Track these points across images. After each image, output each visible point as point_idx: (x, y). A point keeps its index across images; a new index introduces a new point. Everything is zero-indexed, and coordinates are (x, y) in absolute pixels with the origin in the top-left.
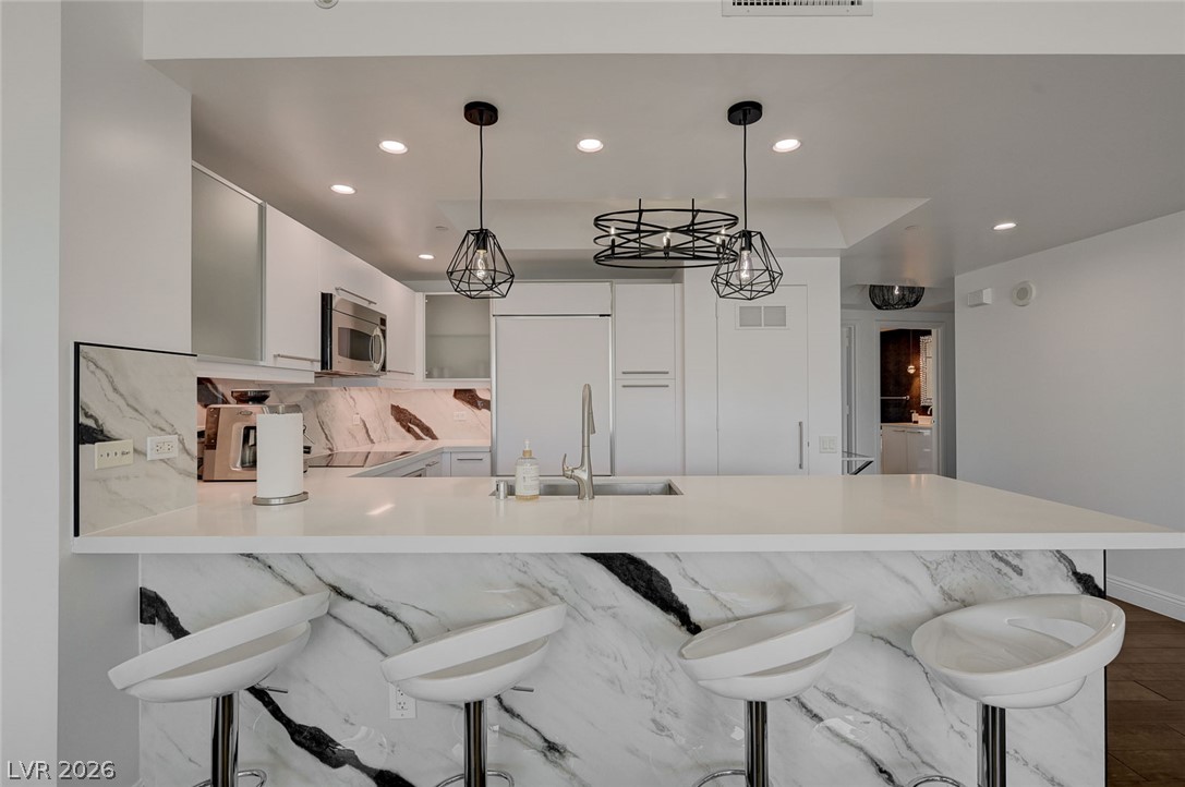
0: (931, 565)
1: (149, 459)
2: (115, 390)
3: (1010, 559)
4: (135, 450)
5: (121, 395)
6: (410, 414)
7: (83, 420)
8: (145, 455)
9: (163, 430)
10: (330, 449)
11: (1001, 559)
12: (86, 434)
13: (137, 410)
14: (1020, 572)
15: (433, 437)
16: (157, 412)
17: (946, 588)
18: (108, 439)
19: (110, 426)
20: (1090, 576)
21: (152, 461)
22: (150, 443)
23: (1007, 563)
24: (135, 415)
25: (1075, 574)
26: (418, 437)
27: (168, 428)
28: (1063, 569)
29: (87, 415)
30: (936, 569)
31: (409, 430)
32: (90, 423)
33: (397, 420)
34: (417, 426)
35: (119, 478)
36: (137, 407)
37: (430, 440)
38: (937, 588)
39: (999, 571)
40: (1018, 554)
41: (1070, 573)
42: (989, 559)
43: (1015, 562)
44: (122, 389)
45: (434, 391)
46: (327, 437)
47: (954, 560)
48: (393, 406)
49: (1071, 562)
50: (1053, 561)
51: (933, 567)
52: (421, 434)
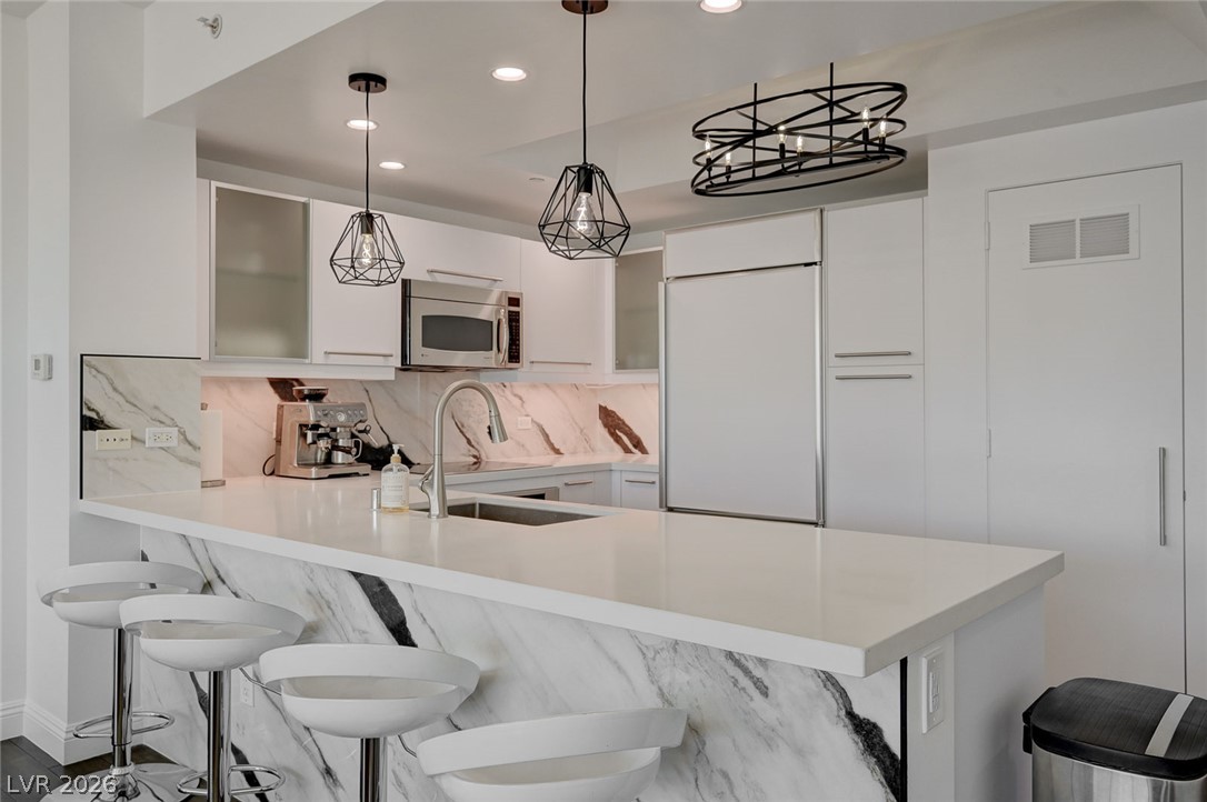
0: (647, 651)
1: (147, 445)
2: (115, 389)
3: (750, 665)
4: (133, 438)
5: (121, 394)
6: (619, 419)
7: (86, 412)
8: (144, 442)
9: (161, 422)
10: (475, 457)
11: (738, 663)
12: (90, 423)
13: (135, 406)
14: (765, 692)
15: (644, 451)
16: (156, 408)
17: (665, 691)
18: (108, 427)
19: (109, 418)
20: (875, 726)
21: (152, 448)
22: (149, 432)
23: (747, 672)
24: (134, 409)
25: (851, 715)
26: (627, 450)
27: (168, 421)
28: (829, 701)
29: (89, 409)
30: (654, 659)
31: (618, 440)
32: (94, 415)
33: (606, 425)
34: (626, 434)
35: (117, 459)
36: (136, 403)
37: (639, 453)
38: (655, 689)
39: (736, 683)
40: (762, 662)
41: (843, 713)
42: (722, 659)
43: (758, 672)
44: (120, 389)
45: (644, 386)
46: (469, 442)
47: (675, 651)
48: (600, 407)
49: (843, 693)
50: (814, 685)
51: (650, 655)
52: (631, 446)
